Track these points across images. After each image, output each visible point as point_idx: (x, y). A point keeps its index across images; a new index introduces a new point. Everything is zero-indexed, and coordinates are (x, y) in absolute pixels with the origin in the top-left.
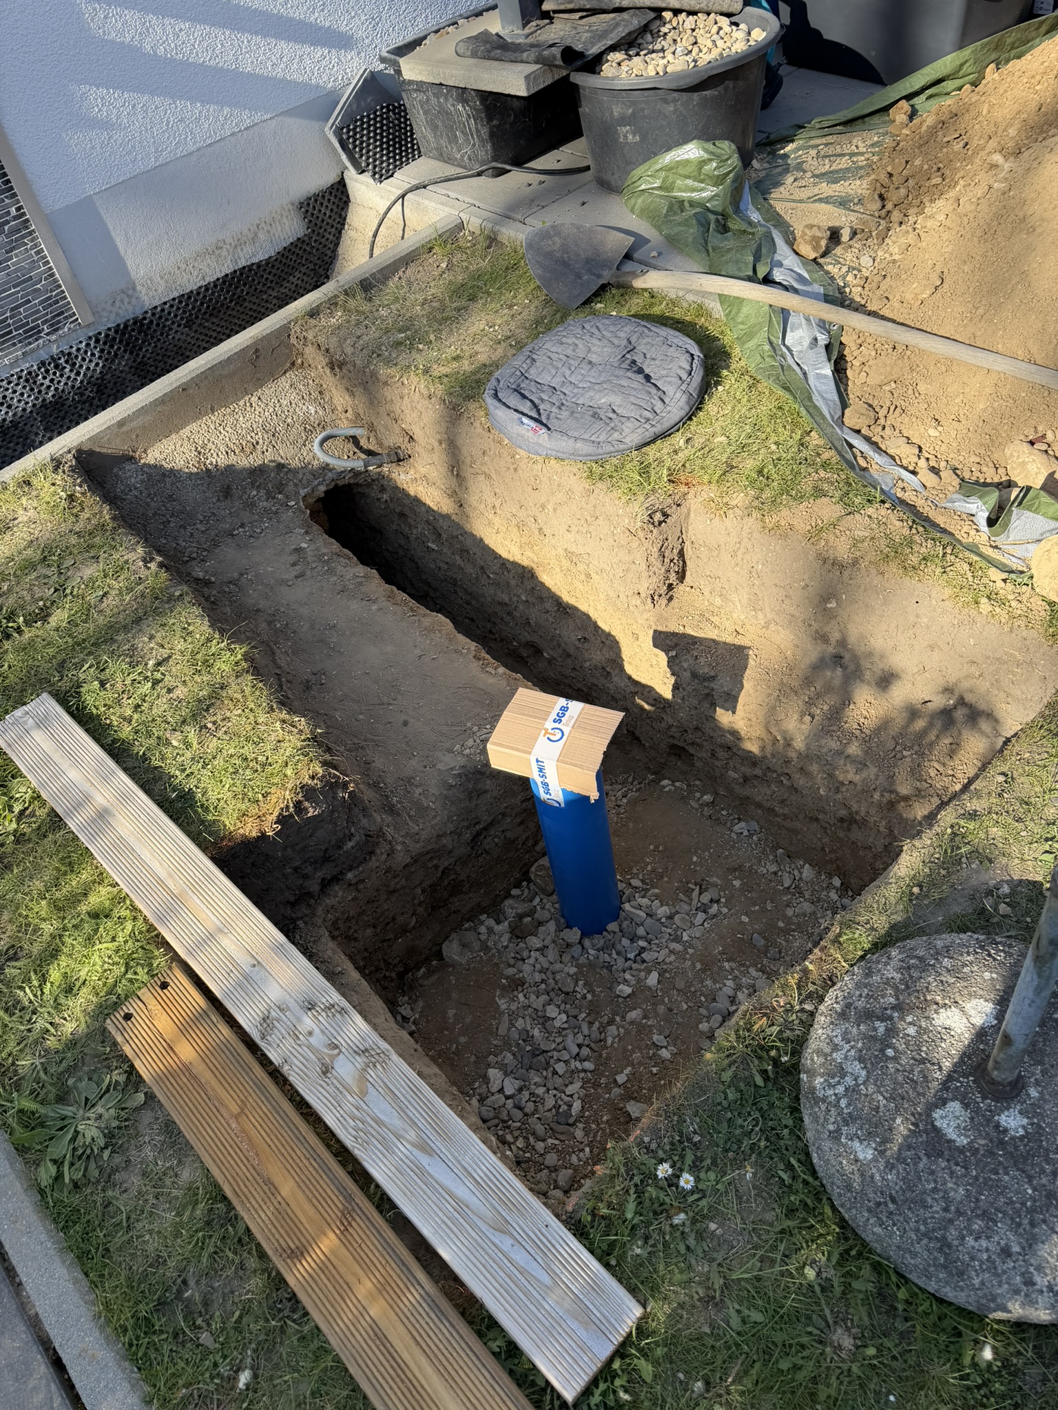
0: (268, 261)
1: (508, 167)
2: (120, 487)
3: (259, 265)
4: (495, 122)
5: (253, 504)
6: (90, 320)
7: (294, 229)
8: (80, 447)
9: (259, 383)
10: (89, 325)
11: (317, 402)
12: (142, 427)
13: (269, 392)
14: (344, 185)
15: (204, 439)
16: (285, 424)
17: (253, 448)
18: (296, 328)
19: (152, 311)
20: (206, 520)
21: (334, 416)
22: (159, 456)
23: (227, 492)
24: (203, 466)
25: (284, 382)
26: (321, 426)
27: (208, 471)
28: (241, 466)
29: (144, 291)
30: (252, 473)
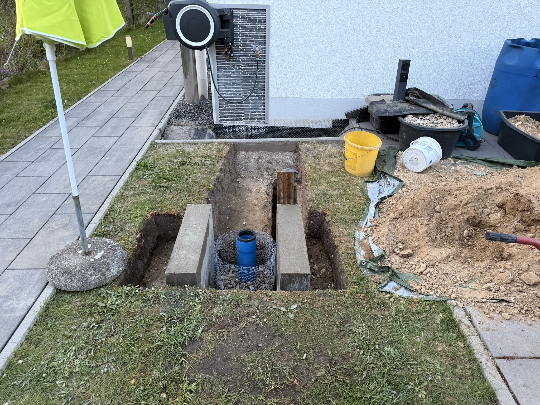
0: (317, 129)
1: (381, 133)
2: (239, 155)
3: (314, 129)
4: (383, 120)
5: (263, 175)
6: (267, 123)
7: (329, 125)
8: (235, 143)
9: (283, 151)
10: (266, 124)
11: (293, 161)
12: (251, 146)
13: (284, 154)
14: (349, 121)
15: (263, 155)
16: (282, 162)
17: (271, 163)
18: (299, 143)
19: (282, 127)
20: (250, 172)
21: (295, 166)
22: (251, 154)
23: (259, 169)
24: (258, 161)
25: (290, 154)
26: (291, 167)
27: (258, 162)
28: (266, 165)
29: (283, 122)
30: (268, 168)
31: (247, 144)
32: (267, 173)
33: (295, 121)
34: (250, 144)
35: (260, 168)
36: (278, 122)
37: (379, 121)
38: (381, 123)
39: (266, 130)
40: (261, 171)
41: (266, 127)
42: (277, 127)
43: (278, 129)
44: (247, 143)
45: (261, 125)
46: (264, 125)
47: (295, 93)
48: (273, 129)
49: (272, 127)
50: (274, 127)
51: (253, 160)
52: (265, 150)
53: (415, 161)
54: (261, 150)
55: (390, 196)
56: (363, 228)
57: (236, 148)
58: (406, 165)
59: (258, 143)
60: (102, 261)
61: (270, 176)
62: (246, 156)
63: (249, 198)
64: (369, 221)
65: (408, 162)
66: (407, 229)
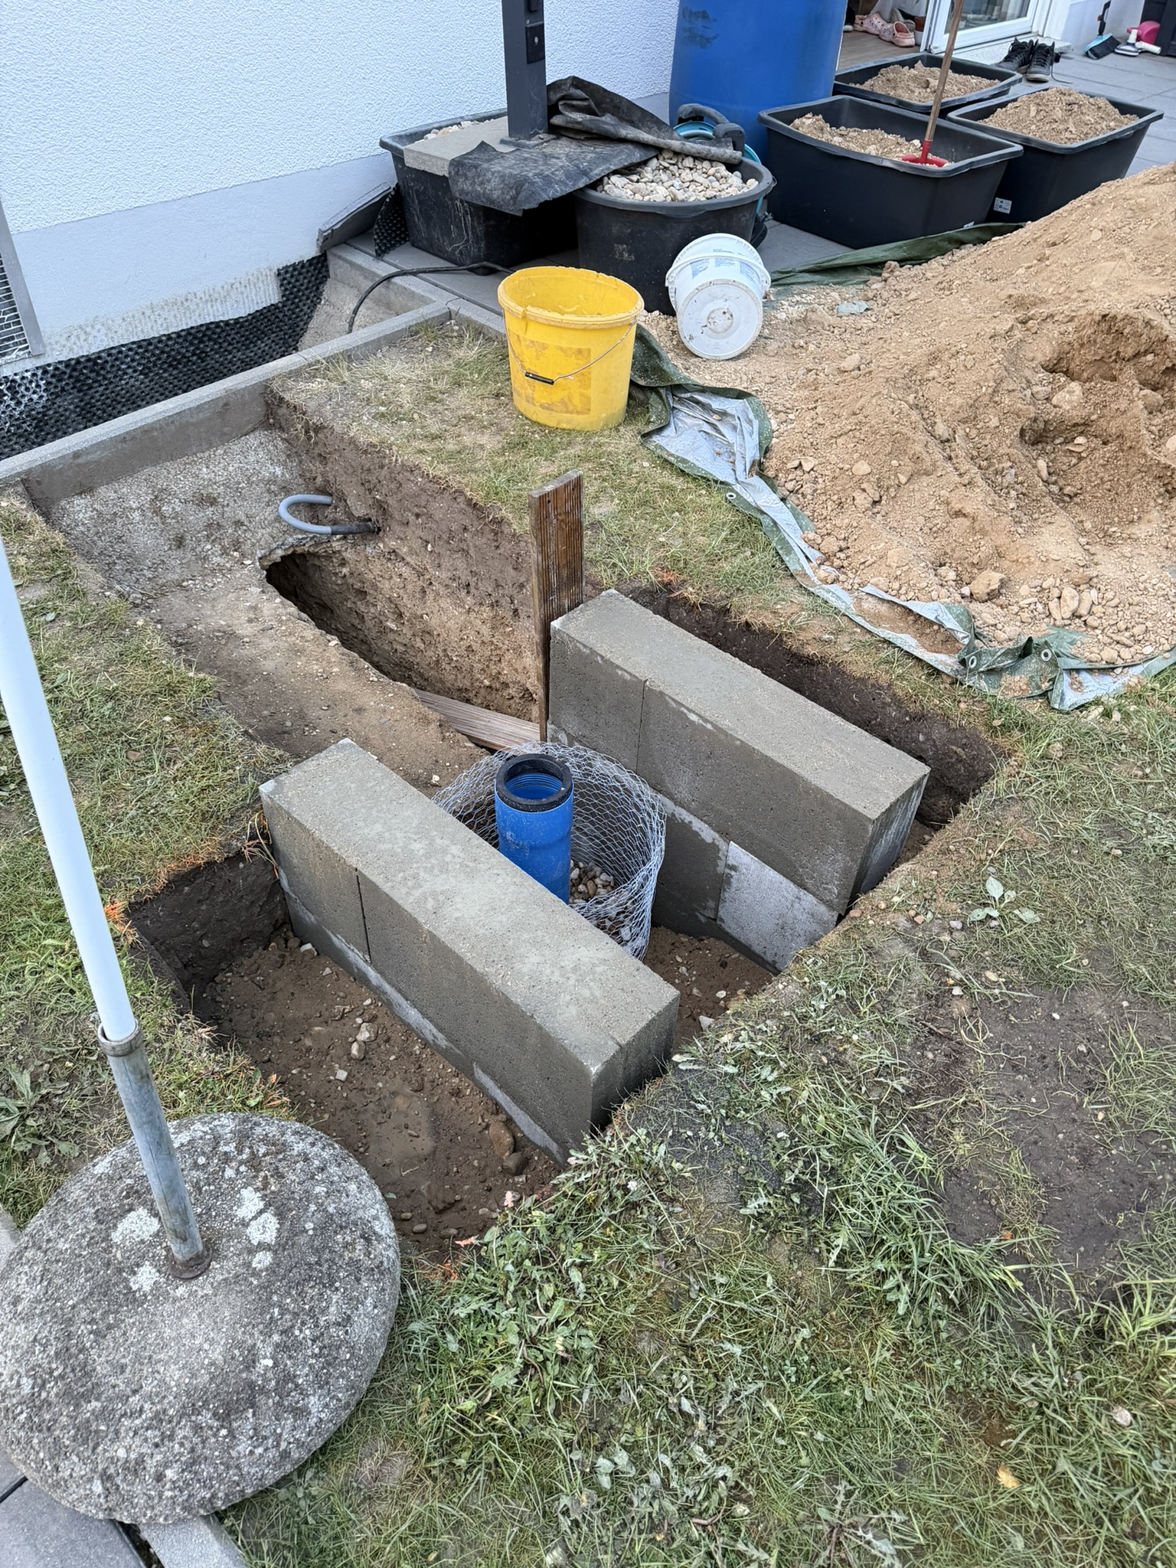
2: (68, 520)
5: (205, 559)
6: (42, 350)
7: (269, 295)
8: (29, 471)
9: (226, 438)
10: (38, 356)
11: (284, 464)
12: (98, 463)
13: (236, 447)
14: (326, 260)
15: (161, 483)
16: (250, 482)
17: (213, 502)
18: (275, 386)
19: (109, 351)
20: (154, 567)
21: (301, 481)
22: (113, 495)
23: (180, 542)
24: (157, 512)
25: (253, 440)
26: (286, 490)
27: (162, 517)
28: (198, 518)
29: (103, 331)
30: (209, 526)
31: (80, 461)
32: (218, 547)
33: (148, 313)
34: (90, 457)
35: (182, 537)
36: (83, 337)
37: (480, 230)
38: (487, 234)
39: (48, 383)
40: (193, 549)
41: (45, 372)
42: (89, 359)
43: (96, 364)
44: (76, 455)
45: (19, 367)
46: (31, 364)
47: (112, 192)
48: (74, 370)
49: (67, 364)
50: (78, 362)
51: (136, 516)
52: (155, 462)
53: (722, 322)
54: (143, 466)
55: (766, 451)
56: (809, 572)
57: (37, 495)
58: (692, 346)
59: (123, 439)
60: (309, 1225)
61: (236, 554)
62: (100, 514)
63: (268, 665)
64: (804, 546)
65: (697, 333)
66: (921, 520)
